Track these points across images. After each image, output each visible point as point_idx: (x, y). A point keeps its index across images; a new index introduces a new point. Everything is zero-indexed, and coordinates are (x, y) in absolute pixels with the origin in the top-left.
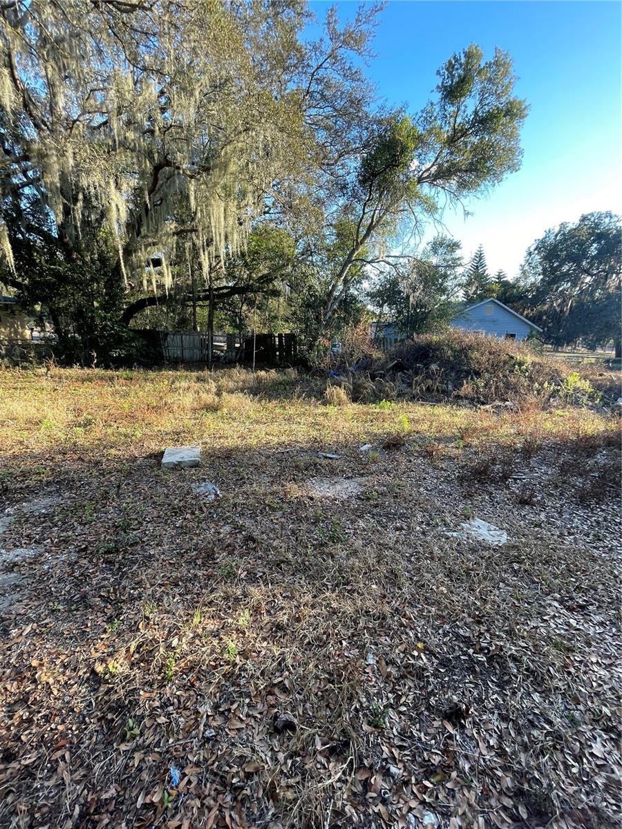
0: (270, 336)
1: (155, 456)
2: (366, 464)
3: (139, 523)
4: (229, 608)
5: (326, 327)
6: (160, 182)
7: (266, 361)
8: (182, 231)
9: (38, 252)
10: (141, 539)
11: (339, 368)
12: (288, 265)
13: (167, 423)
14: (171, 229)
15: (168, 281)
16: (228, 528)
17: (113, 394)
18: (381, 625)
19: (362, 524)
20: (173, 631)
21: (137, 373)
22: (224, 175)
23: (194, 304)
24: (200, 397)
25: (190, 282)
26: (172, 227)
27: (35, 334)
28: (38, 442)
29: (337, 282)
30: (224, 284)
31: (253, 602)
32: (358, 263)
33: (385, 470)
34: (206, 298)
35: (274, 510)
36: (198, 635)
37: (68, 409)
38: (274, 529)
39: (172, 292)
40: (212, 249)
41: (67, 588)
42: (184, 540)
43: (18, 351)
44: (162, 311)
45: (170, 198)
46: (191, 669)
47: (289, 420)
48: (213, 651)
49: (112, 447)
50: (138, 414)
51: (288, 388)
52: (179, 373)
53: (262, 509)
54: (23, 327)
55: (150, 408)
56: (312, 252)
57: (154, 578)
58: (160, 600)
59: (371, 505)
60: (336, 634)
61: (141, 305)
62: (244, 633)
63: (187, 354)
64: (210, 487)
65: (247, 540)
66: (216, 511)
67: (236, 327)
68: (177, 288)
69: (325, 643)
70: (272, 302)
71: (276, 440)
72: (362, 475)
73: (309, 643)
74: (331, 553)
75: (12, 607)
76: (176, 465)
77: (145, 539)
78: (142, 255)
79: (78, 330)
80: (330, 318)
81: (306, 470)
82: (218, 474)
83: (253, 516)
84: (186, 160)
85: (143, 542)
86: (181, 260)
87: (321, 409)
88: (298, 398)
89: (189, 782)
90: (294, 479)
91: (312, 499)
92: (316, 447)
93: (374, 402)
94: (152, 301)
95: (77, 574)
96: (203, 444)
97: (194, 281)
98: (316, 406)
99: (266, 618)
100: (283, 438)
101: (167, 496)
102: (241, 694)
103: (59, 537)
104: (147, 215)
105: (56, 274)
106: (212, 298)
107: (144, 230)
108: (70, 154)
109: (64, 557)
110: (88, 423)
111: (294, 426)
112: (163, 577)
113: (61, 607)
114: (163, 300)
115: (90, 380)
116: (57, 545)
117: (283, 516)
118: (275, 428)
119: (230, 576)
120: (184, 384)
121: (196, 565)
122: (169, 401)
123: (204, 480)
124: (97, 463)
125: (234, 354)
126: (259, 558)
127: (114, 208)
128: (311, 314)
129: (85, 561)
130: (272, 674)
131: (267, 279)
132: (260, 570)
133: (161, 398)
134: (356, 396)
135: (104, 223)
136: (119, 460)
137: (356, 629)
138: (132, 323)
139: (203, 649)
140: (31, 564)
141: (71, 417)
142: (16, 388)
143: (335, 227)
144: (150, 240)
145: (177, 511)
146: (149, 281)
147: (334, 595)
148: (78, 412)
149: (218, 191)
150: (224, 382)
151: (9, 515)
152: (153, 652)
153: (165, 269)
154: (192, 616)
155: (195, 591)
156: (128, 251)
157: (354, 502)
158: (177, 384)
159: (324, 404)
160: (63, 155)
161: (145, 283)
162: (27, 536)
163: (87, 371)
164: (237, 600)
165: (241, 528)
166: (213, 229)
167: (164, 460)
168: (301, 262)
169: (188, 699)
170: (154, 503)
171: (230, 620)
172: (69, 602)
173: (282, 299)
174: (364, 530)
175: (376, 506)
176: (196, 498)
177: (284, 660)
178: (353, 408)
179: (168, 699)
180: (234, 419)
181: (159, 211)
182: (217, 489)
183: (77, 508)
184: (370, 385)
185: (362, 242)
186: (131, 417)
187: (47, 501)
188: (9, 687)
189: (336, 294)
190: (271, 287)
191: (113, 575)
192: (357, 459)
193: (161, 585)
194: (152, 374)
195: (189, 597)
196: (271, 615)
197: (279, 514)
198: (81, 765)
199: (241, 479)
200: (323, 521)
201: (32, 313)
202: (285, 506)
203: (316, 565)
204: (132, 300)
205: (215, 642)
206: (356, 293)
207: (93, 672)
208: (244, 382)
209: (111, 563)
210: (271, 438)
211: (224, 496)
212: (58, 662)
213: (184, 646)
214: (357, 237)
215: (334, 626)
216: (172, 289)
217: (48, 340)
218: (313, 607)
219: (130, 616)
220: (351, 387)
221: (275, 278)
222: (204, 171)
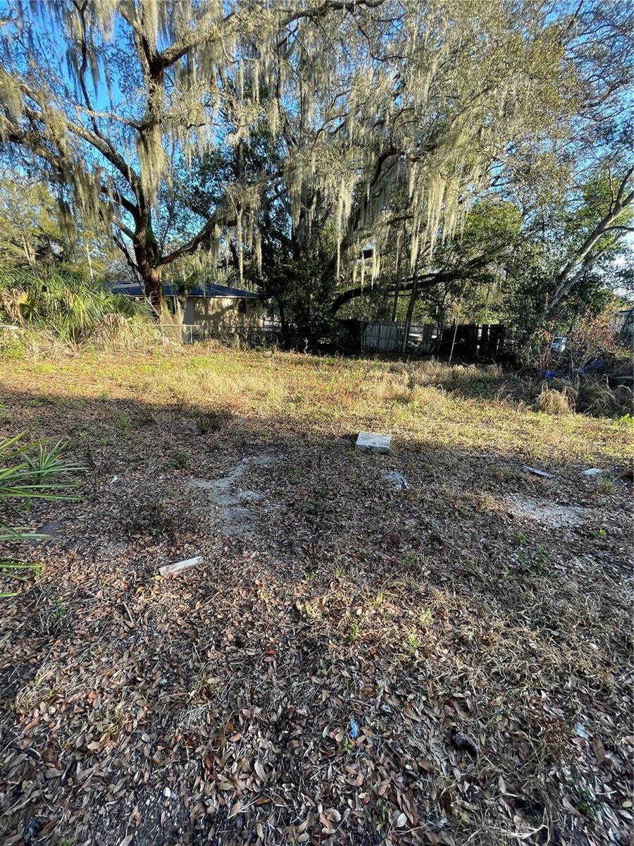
0: (473, 328)
1: (350, 438)
2: (592, 493)
3: (334, 494)
4: (411, 600)
5: (549, 318)
6: (382, 173)
7: (464, 355)
8: (396, 219)
9: (276, 253)
10: (335, 508)
11: (560, 369)
12: (509, 244)
13: (360, 409)
14: (386, 219)
15: (375, 272)
16: (413, 522)
17: (317, 377)
18: (600, 697)
19: (578, 563)
20: (358, 601)
21: (338, 360)
22: (451, 150)
23: (397, 293)
24: (392, 388)
25: (395, 272)
26: (388, 216)
27: (267, 323)
28: (264, 411)
29: (575, 260)
30: (429, 271)
31: (437, 603)
32: (614, 233)
33: (622, 506)
34: (409, 287)
35: (464, 517)
36: (379, 614)
37: (285, 387)
38: (462, 537)
39: (378, 283)
40: (424, 235)
41: (280, 533)
42: (371, 521)
43: (255, 336)
44: (365, 302)
45: (390, 188)
46: (372, 642)
47: (488, 422)
48: (392, 635)
49: (316, 423)
50: (337, 397)
51: (488, 386)
52: (373, 362)
53: (450, 512)
54: (259, 318)
55: (347, 393)
56: (544, 226)
57: (344, 547)
58: (347, 568)
59: (595, 546)
60: (534, 680)
61: (348, 296)
62: (424, 631)
63: (382, 344)
64: (398, 477)
65: (433, 540)
66: (403, 501)
67: (435, 317)
68: (382, 278)
69: (518, 683)
70: (481, 290)
71: (471, 442)
72: (583, 505)
73: (497, 674)
74: (533, 585)
75: (244, 534)
76: (368, 449)
77: (338, 510)
78: (357, 248)
79: (296, 320)
80: (556, 305)
81: (506, 482)
82: (406, 466)
83: (441, 517)
84: (412, 144)
85: (337, 512)
86: (390, 249)
87: (530, 416)
88: (501, 399)
89: (365, 742)
90: (490, 489)
91: (511, 516)
92: (521, 459)
93: (609, 416)
94: (357, 292)
95: (286, 523)
96: (392, 433)
97: (400, 270)
98: (522, 411)
99: (449, 627)
100: (479, 442)
101: (358, 476)
102: (418, 689)
103: (276, 490)
104: (365, 208)
105: (287, 271)
106: (415, 287)
107: (360, 224)
108: (313, 163)
109: (278, 507)
110: (298, 400)
111: (494, 431)
112: (351, 548)
113: (275, 546)
114: (367, 290)
115: (301, 363)
116: (274, 495)
117: (474, 526)
118: (469, 429)
119: (414, 570)
120: (378, 373)
121: (381, 547)
122: (364, 388)
123: (393, 469)
124: (304, 435)
125: (429, 345)
126: (445, 563)
127: (341, 206)
128: (530, 302)
129: (293, 515)
130: (452, 685)
131: (480, 263)
132: (445, 574)
133: (357, 386)
134: (582, 404)
135: (328, 222)
136: (321, 436)
137: (562, 686)
138: (338, 313)
139: (385, 629)
140: (256, 504)
141: (286, 393)
142: (251, 366)
143: (584, 188)
144: (365, 232)
145: (367, 493)
146: (359, 274)
147: (534, 634)
148: (292, 389)
149: (441, 170)
150: (416, 374)
151: (245, 464)
152: (341, 612)
153: (375, 260)
154: (376, 594)
155: (379, 572)
156: (345, 246)
157: (568, 534)
158: (372, 373)
159: (535, 410)
160: (307, 165)
161: (355, 274)
162: (256, 483)
163: (299, 355)
164: (418, 594)
165: (427, 526)
166: (429, 213)
167: (358, 443)
168: (526, 240)
169: (369, 666)
170: (347, 479)
171: (411, 613)
172: (280, 543)
173: (495, 285)
174: (583, 572)
175: (603, 548)
176: (384, 484)
177: (466, 677)
178: (575, 420)
179: (351, 658)
180: (425, 414)
181: (377, 203)
182: (405, 480)
183: (288, 470)
184: (608, 393)
185: (625, 203)
186: (331, 399)
187: (268, 459)
188: (241, 592)
189: (570, 275)
190: (483, 271)
191: (312, 533)
192: (578, 482)
193: (349, 556)
194: (350, 362)
195: (373, 575)
196: (454, 624)
197: (469, 523)
198: (284, 676)
199: (430, 476)
200: (524, 546)
201: (266, 306)
202: (477, 515)
203: (512, 591)
204: (342, 292)
205: (396, 628)
206: (602, 272)
207: (295, 607)
208: (438, 375)
209: (311, 522)
210: (464, 439)
211: (411, 489)
212: (272, 588)
213: (367, 618)
214: (619, 197)
215: (532, 670)
216: (378, 279)
217: (275, 328)
218: (505, 635)
219: (324, 573)
220: (577, 393)
221: (491, 261)
222: (429, 151)
